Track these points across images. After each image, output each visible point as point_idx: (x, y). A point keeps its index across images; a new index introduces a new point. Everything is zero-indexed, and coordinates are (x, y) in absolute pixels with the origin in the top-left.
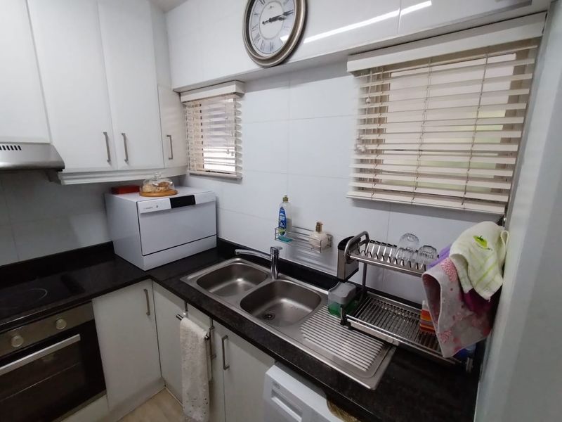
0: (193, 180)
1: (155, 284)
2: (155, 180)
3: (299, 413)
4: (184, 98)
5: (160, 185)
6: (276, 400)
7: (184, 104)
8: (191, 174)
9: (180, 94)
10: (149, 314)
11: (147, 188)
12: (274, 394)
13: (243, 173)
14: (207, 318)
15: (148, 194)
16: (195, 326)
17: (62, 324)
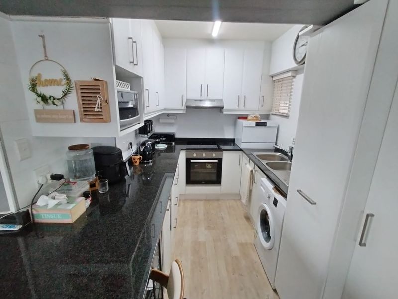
0: (272, 117)
1: (244, 154)
2: (253, 114)
3: (265, 190)
4: (274, 79)
5: (254, 117)
6: (261, 187)
7: (274, 81)
8: (272, 114)
9: (272, 77)
10: (239, 165)
11: (249, 117)
12: (262, 185)
13: (290, 114)
14: (253, 164)
15: (250, 120)
16: (250, 167)
17: (214, 156)
